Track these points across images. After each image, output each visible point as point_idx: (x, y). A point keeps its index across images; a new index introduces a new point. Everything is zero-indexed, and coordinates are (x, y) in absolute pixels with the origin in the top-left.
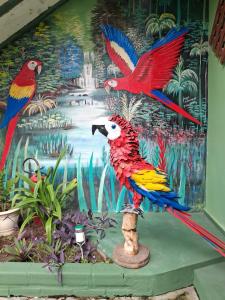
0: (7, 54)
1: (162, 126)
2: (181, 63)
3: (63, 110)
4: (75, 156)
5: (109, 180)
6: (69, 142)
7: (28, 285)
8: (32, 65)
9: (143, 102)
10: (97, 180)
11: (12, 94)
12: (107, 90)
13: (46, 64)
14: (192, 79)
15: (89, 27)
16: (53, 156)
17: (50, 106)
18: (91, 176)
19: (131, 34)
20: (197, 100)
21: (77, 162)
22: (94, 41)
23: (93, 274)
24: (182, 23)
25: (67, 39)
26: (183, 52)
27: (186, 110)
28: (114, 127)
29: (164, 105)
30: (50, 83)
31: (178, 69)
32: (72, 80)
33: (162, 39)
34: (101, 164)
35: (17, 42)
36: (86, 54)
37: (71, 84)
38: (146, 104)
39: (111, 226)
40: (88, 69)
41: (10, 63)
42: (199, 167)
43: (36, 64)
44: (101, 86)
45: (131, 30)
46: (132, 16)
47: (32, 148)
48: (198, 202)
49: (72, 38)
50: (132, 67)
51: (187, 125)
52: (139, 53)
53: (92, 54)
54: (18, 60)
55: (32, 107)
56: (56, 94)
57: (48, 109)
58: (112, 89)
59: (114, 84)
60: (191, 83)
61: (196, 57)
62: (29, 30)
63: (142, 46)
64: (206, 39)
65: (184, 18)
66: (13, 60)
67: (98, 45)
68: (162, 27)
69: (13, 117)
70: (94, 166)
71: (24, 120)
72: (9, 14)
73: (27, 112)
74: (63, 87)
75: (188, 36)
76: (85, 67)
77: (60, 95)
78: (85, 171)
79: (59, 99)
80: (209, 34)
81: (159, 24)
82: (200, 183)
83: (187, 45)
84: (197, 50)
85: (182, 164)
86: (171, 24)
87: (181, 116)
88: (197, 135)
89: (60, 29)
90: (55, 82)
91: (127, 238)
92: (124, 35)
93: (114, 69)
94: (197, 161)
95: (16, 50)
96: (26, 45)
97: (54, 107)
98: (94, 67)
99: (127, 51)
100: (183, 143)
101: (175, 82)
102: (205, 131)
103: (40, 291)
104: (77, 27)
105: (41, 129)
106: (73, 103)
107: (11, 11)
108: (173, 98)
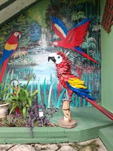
0: (4, 29)
1: (79, 64)
2: (88, 35)
3: (31, 56)
4: (37, 79)
5: (54, 91)
6: (34, 72)
7: (15, 138)
8: (16, 34)
9: (70, 52)
10: (48, 91)
11: (6, 48)
12: (53, 46)
13: (23, 34)
14: (93, 42)
15: (44, 17)
16: (26, 79)
17: (24, 54)
18: (45, 89)
19: (64, 20)
20: (96, 52)
21: (37, 82)
22: (47, 23)
23: (49, 131)
24: (88, 16)
25: (34, 22)
26: (89, 29)
27: (91, 56)
28: (59, 57)
29: (80, 54)
30: (25, 43)
31: (87, 37)
32: (36, 41)
33: (79, 23)
34: (49, 83)
35: (9, 23)
36: (43, 29)
37: (35, 43)
38: (72, 53)
39: (56, 111)
40: (43, 36)
41: (6, 33)
42: (98, 85)
43: (18, 34)
44: (50, 45)
45: (64, 18)
46: (65, 12)
47: (15, 75)
48: (98, 102)
49: (36, 22)
50: (65, 36)
51: (91, 64)
52: (68, 29)
53: (46, 29)
54: (9, 32)
55: (15, 55)
56: (27, 48)
57: (24, 56)
58: (55, 46)
59: (56, 43)
60: (93, 44)
61: (95, 32)
62: (15, 17)
63: (69, 26)
64: (99, 23)
65: (89, 14)
66: (7, 32)
67: (49, 25)
68: (79, 17)
69: (6, 59)
70: (46, 84)
71: (11, 61)
72: (6, 8)
73: (13, 57)
74: (31, 45)
75: (91, 22)
76: (42, 35)
77: (30, 49)
78: (42, 86)
79: (29, 51)
80: (101, 21)
81: (78, 16)
82: (98, 92)
83: (90, 26)
84: (95, 29)
85: (90, 82)
86: (83, 16)
87: (88, 60)
88: (96, 69)
89: (30, 18)
90: (27, 42)
91: (65, 114)
92: (61, 21)
93: (56, 36)
94: (97, 82)
95: (9, 27)
96: (13, 25)
97: (26, 54)
98: (46, 36)
99: (62, 28)
100: (90, 73)
101: (85, 43)
102: (100, 67)
103: (21, 141)
104: (39, 17)
105: (20, 66)
106: (36, 53)
107: (8, 7)
108: (85, 50)
